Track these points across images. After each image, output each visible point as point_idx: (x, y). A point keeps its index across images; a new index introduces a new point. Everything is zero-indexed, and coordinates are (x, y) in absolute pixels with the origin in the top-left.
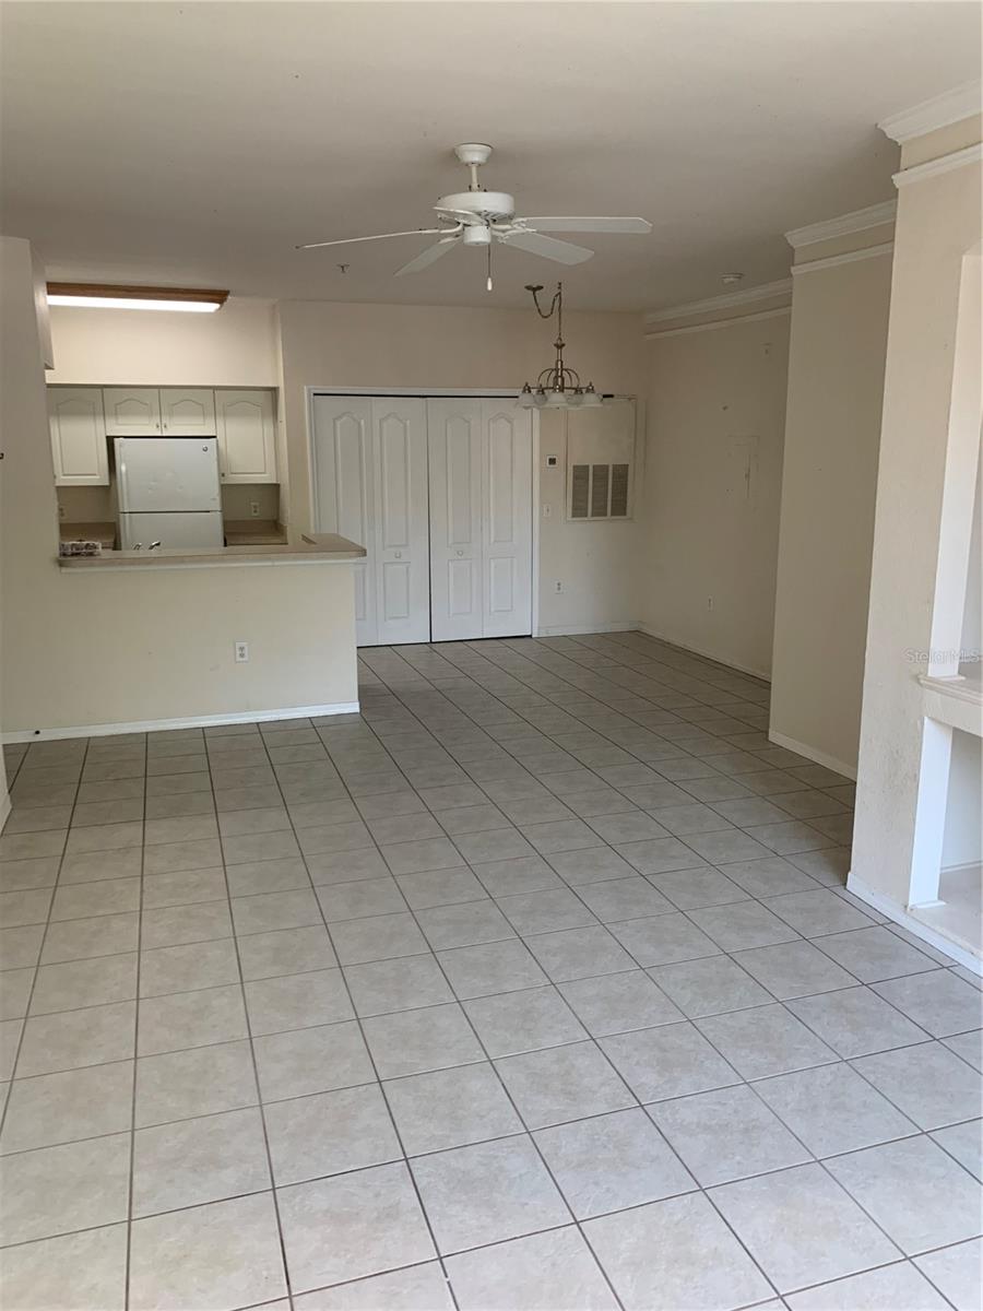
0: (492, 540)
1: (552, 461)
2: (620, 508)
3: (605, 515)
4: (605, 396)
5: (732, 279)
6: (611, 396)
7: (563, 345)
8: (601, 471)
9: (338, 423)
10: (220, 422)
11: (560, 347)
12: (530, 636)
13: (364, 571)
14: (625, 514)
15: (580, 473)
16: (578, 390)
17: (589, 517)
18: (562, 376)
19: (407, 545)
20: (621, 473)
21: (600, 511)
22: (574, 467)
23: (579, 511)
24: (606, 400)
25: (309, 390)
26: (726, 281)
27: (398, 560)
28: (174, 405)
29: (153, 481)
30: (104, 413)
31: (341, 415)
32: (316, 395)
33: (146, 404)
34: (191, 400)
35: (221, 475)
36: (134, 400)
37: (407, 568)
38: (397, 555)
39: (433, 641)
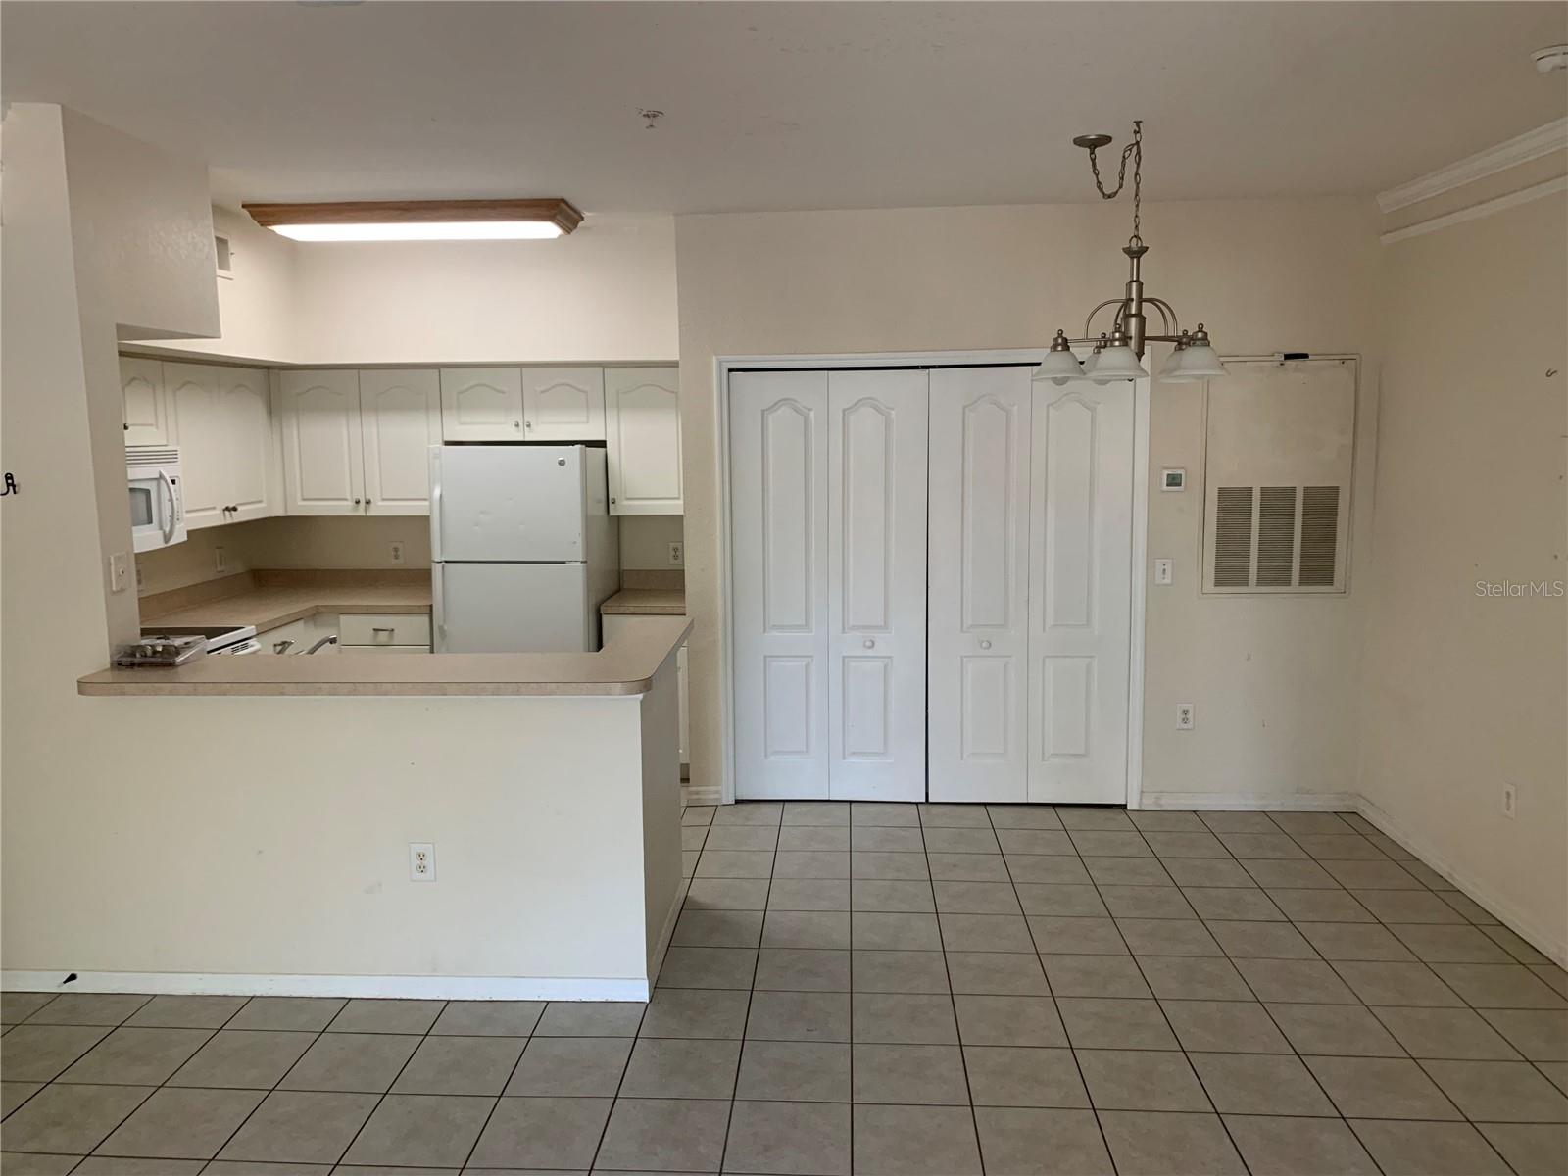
0: (1050, 622)
1: (1174, 481)
2: (1319, 570)
3: (1288, 583)
4: (1288, 357)
5: (1558, 60)
6: (1305, 356)
7: (1144, 250)
8: (1278, 501)
9: (771, 418)
10: (612, 414)
11: (1136, 253)
12: (1124, 807)
13: (807, 667)
14: (1330, 582)
15: (1234, 503)
16: (1183, 342)
17: (1252, 587)
18: (1139, 315)
19: (885, 627)
20: (1323, 505)
21: (1275, 574)
22: (1222, 491)
23: (1229, 573)
24: (1290, 363)
25: (720, 363)
26: (1546, 65)
27: (870, 652)
28: (542, 392)
29: (482, 512)
30: (441, 405)
31: (776, 405)
32: (730, 371)
33: (503, 392)
34: (568, 385)
35: (608, 502)
36: (484, 385)
37: (885, 667)
38: (869, 644)
39: (930, 800)
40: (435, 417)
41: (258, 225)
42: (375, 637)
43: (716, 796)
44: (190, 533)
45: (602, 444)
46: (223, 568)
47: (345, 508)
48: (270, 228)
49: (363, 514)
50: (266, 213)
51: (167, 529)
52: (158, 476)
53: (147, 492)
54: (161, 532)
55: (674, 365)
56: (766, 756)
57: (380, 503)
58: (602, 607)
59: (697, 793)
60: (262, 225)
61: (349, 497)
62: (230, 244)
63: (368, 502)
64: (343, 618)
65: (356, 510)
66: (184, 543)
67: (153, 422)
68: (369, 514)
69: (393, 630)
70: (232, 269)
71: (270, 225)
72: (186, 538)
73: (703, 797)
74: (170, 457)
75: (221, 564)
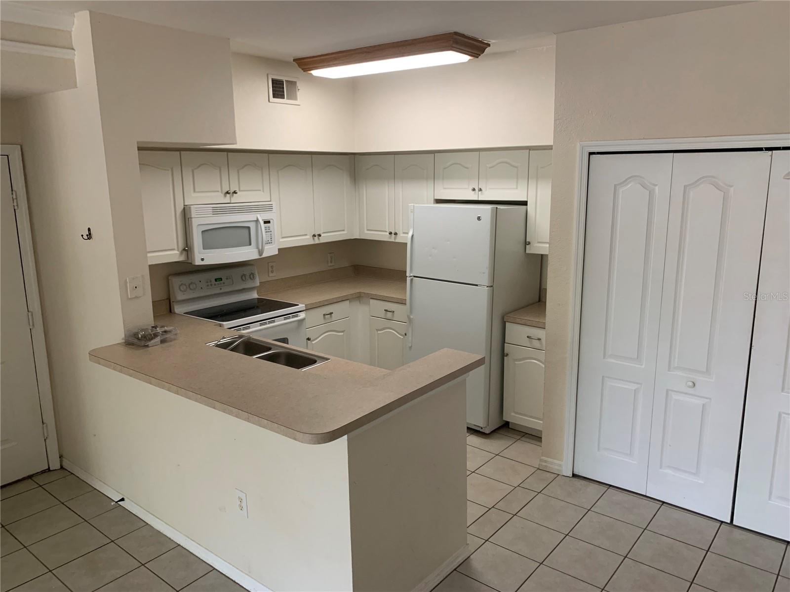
9: (621, 190)
10: (533, 185)
13: (636, 391)
19: (708, 372)
25: (580, 148)
27: (691, 391)
28: (490, 168)
29: (433, 248)
30: (434, 177)
31: (625, 182)
32: (591, 154)
33: (467, 168)
34: (507, 163)
35: (527, 243)
36: (460, 164)
37: (703, 405)
38: (691, 384)
39: (735, 523)
40: (431, 184)
41: (302, 71)
42: (386, 314)
43: (556, 467)
44: (279, 250)
45: (525, 203)
46: (333, 264)
47: (384, 237)
48: (309, 72)
49: (394, 241)
50: (306, 64)
51: (260, 248)
52: (256, 219)
53: (249, 228)
54: (257, 250)
55: (549, 148)
56: (599, 449)
57: (402, 235)
58: (505, 317)
59: (546, 462)
60: (304, 71)
61: (387, 230)
62: (298, 84)
63: (396, 234)
64: (372, 301)
65: (390, 238)
66: (276, 255)
67: (261, 189)
68: (396, 241)
69: (393, 312)
70: (298, 99)
71: (310, 70)
72: (277, 253)
73: (549, 465)
74: (269, 208)
75: (331, 262)
